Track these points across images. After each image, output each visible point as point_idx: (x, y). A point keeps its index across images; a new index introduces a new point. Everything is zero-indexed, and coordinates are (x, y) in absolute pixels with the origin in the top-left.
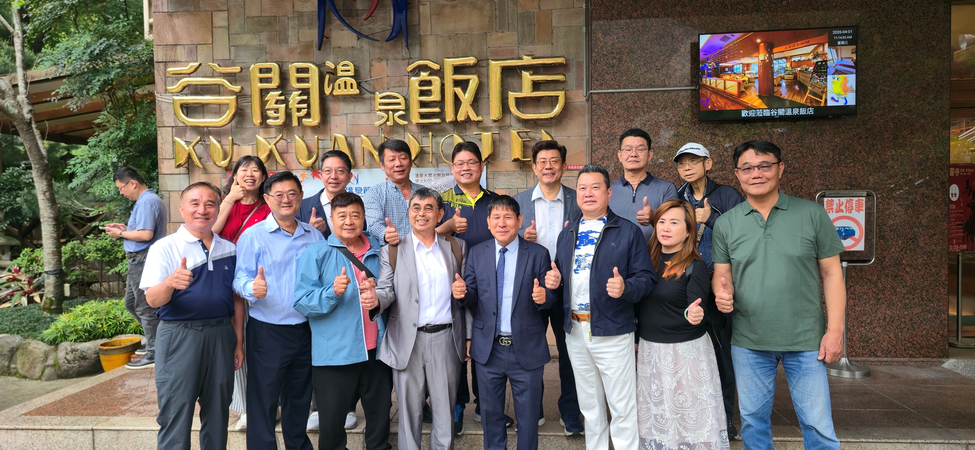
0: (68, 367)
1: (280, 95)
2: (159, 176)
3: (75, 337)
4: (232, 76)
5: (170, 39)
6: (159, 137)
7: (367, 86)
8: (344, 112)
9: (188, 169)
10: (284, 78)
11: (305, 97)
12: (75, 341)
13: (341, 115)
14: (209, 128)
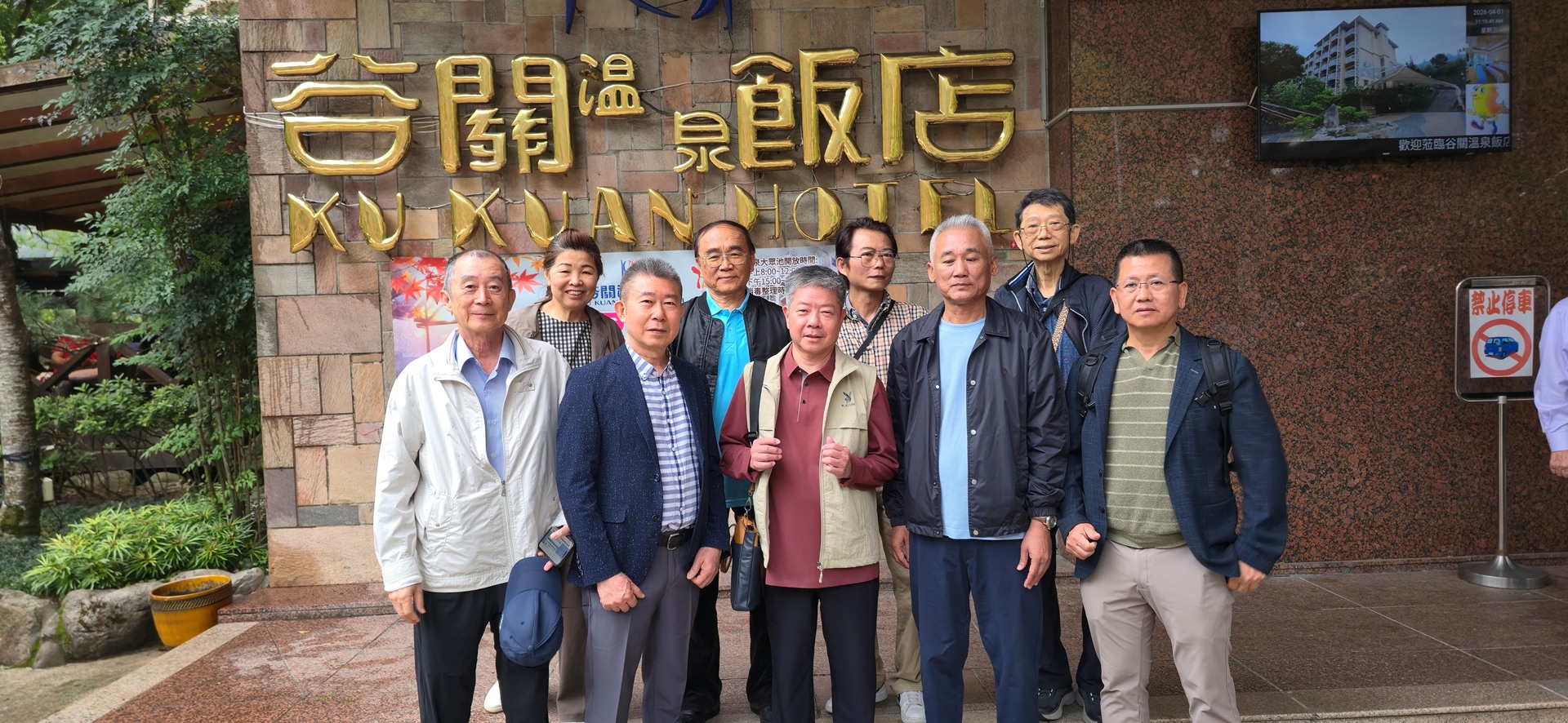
0: (86, 638)
1: (496, 116)
2: (255, 267)
3: (93, 581)
4: (396, 80)
5: (272, 9)
6: (254, 196)
7: (654, 102)
8: (613, 148)
9: (313, 254)
10: (500, 83)
11: (543, 120)
12: (96, 587)
13: (606, 153)
14: (355, 178)
